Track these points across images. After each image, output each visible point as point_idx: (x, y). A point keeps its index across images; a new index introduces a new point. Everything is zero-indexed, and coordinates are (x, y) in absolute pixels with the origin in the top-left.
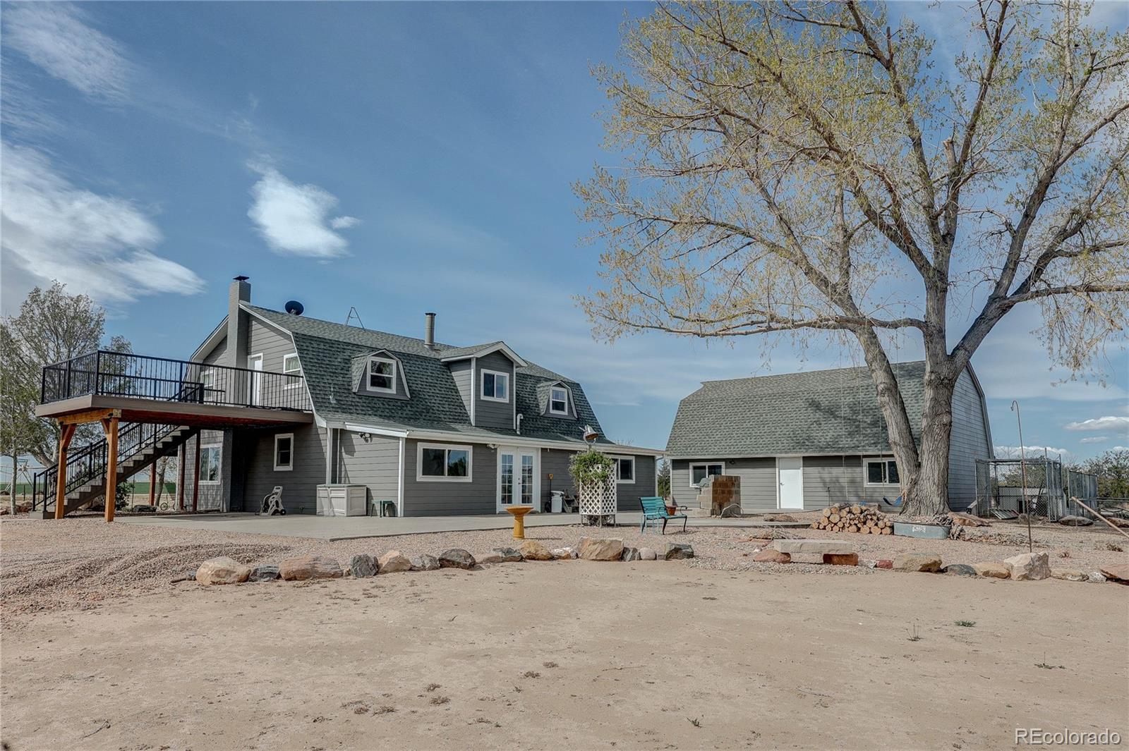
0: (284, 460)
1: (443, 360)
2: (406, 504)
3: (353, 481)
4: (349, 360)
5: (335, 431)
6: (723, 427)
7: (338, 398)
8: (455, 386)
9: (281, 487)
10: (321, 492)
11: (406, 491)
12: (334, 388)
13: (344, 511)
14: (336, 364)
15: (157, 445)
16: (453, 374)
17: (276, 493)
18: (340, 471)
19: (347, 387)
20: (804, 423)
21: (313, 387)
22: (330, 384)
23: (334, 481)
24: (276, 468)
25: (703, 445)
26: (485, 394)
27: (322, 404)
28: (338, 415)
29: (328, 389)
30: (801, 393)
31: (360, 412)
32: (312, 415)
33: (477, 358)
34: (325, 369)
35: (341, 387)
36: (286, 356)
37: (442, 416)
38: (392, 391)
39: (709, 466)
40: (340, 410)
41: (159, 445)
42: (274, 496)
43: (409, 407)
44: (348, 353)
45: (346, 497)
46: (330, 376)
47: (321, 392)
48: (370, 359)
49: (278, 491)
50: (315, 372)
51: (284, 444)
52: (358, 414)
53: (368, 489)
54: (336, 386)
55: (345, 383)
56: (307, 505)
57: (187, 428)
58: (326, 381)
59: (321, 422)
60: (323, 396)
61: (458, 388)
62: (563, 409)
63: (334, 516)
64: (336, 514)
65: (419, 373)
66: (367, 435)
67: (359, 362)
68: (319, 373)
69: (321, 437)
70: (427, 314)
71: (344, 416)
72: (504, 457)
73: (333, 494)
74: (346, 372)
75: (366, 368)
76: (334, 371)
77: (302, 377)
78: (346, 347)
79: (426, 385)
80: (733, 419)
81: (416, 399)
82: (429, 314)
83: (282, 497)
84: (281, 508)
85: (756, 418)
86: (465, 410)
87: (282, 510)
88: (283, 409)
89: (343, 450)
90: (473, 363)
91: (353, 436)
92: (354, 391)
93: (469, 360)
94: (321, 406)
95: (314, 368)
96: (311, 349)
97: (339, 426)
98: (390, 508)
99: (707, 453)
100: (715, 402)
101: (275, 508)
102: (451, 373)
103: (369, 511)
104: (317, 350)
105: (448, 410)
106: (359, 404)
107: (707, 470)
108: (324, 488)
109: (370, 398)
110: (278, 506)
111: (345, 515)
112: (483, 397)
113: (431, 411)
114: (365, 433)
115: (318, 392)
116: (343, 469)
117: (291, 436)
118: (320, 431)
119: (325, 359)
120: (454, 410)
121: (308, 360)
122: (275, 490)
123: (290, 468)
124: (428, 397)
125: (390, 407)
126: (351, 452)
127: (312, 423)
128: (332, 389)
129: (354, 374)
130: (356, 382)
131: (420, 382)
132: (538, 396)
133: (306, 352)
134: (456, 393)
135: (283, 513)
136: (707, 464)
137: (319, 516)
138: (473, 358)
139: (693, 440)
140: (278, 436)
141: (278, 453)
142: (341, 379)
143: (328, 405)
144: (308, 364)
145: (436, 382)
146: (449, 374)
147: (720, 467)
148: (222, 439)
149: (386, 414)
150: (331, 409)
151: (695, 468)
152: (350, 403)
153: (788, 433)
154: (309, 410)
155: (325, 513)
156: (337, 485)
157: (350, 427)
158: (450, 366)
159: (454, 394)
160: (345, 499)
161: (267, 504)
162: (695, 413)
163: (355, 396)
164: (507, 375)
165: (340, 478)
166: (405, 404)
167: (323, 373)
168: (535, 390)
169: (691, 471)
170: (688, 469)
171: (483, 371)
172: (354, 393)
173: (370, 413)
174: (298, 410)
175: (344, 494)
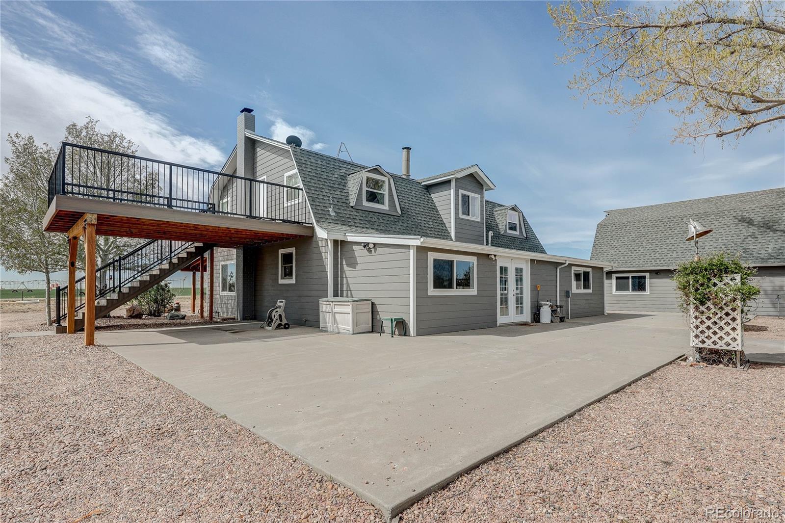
0: (288, 274)
1: (423, 184)
2: (418, 321)
3: (358, 295)
4: (345, 177)
5: (336, 242)
6: (644, 244)
7: (337, 211)
8: (435, 206)
9: (283, 300)
10: (325, 307)
11: (418, 306)
12: (333, 201)
13: (350, 328)
14: (334, 179)
15: (172, 261)
16: (432, 196)
17: (280, 307)
18: (342, 284)
19: (344, 201)
20: (736, 237)
21: (312, 200)
22: (329, 197)
23: (336, 295)
24: (281, 282)
25: (626, 259)
26: (463, 214)
27: (322, 216)
28: (338, 227)
29: (327, 202)
30: (726, 212)
31: (358, 225)
32: (313, 228)
33: (457, 179)
34: (324, 183)
35: (340, 200)
36: (286, 175)
37: (429, 232)
38: (385, 207)
39: (632, 277)
40: (339, 222)
41: (175, 261)
42: (278, 310)
43: (401, 223)
44: (343, 170)
45: (351, 312)
46: (328, 189)
47: (321, 205)
48: (364, 175)
49: (281, 304)
50: (313, 185)
51: (287, 258)
52: (356, 227)
53: (373, 304)
54: (335, 200)
55: (343, 197)
56: (310, 318)
57: (201, 244)
58: (325, 194)
59: (321, 233)
60: (323, 208)
61: (438, 208)
62: (515, 230)
63: (339, 333)
64: (341, 331)
65: (406, 193)
66: (371, 246)
67: (356, 177)
68: (318, 186)
69: (322, 250)
70: (403, 149)
71: (344, 227)
72: (501, 268)
73: (337, 309)
74: (343, 187)
75: (362, 183)
76: (332, 185)
77: (302, 190)
78: (341, 165)
79: (412, 204)
80: (654, 237)
81: (405, 216)
82: (405, 148)
83: (284, 310)
84: (284, 321)
85: (680, 235)
86: (446, 227)
87: (286, 324)
88: (284, 221)
89: (344, 263)
90: (453, 184)
91: (355, 247)
92: (352, 204)
93: (448, 182)
94: (322, 218)
95: (313, 181)
96: (309, 164)
97: (340, 237)
98: (401, 326)
99: (631, 266)
100: (633, 223)
101: (278, 322)
102: (430, 195)
103: (375, 327)
104: (315, 165)
105: (432, 226)
106: (357, 218)
107: (630, 280)
108: (327, 303)
109: (367, 212)
110: (281, 321)
111: (351, 332)
112: (461, 216)
113: (419, 227)
114: (368, 243)
115: (318, 204)
116: (345, 282)
117: (292, 250)
118: (320, 244)
119: (323, 173)
120: (437, 227)
121: (307, 173)
122: (279, 304)
123: (293, 281)
124: (415, 215)
125: (384, 222)
126: (353, 264)
127: (313, 236)
128: (331, 202)
129: (350, 189)
130: (353, 196)
131: (407, 201)
132: (496, 218)
133: (304, 166)
134: (436, 212)
135: (286, 327)
136: (630, 275)
137: (322, 331)
138: (453, 178)
139: (616, 255)
140: (282, 251)
141: (282, 267)
142: (339, 193)
143: (327, 216)
144: (307, 177)
145: (419, 201)
146: (429, 196)
147: (644, 277)
148: (235, 256)
149: (382, 228)
150: (331, 221)
151: (617, 278)
152: (348, 216)
153: (718, 247)
154: (309, 224)
155: (329, 329)
156: (339, 299)
157: (351, 237)
158: (429, 188)
159: (435, 213)
160: (351, 315)
161: (270, 317)
162: (614, 233)
163: (353, 210)
164: (479, 196)
165: (342, 291)
166: (398, 219)
167: (321, 186)
168: (493, 213)
169: (614, 281)
170: (612, 279)
171: (461, 192)
172: (352, 207)
173: (367, 226)
174: (298, 223)
175: (349, 309)
